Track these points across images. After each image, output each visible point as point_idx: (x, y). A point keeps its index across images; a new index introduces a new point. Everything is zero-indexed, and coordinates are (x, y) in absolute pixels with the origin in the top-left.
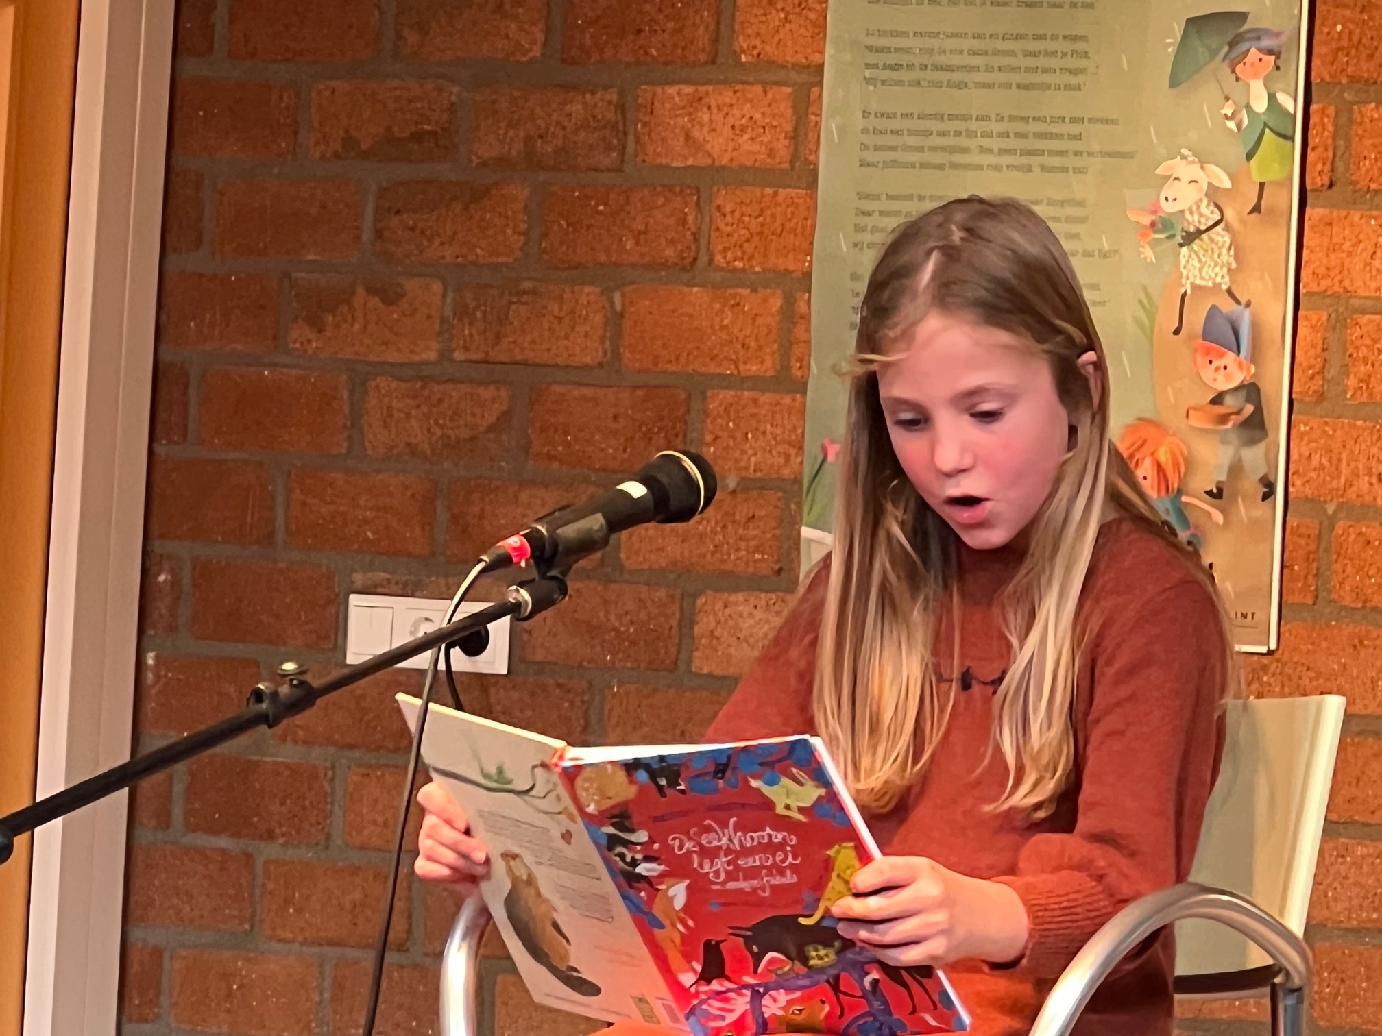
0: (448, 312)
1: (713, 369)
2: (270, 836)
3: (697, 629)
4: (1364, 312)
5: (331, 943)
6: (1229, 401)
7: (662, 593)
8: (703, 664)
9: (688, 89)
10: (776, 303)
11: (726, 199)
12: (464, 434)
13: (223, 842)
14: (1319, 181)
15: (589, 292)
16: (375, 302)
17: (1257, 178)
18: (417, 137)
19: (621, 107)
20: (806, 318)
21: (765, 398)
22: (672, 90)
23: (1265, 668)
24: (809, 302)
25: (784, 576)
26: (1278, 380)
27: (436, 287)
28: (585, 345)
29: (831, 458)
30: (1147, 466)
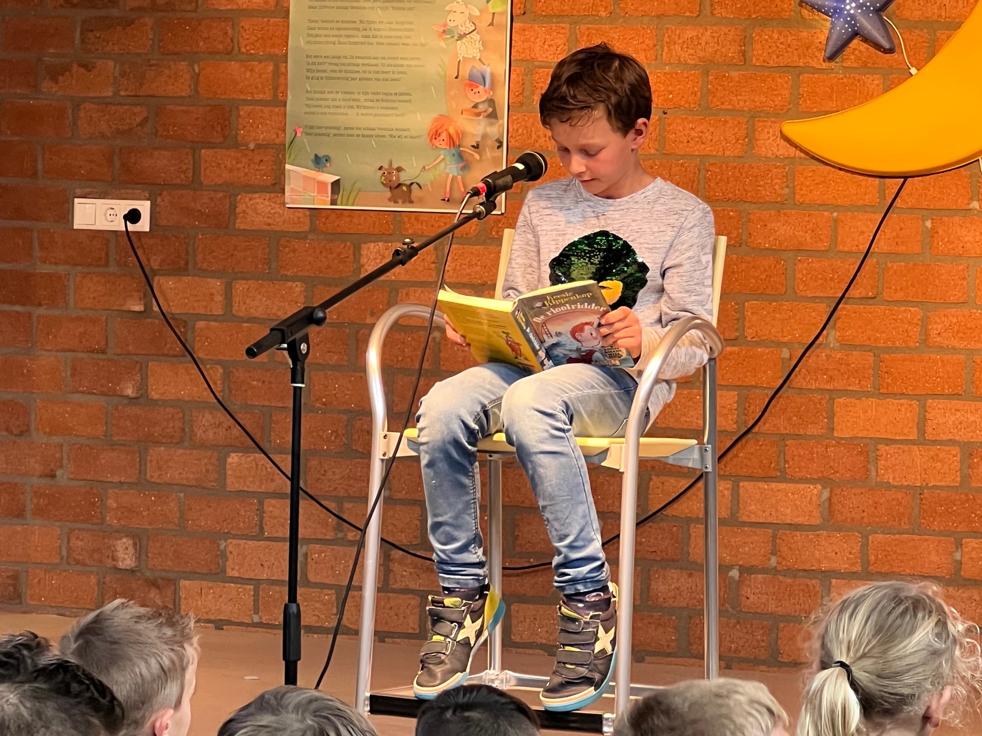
0: (117, 74)
1: (242, 97)
2: (40, 305)
3: (238, 210)
4: (541, 67)
5: (69, 351)
6: (481, 107)
7: (221, 195)
8: (240, 225)
10: (270, 68)
11: (246, 23)
12: (126, 127)
13: (18, 308)
14: (519, 12)
15: (183, 65)
16: (82, 70)
17: (491, 10)
20: (286, 74)
21: (267, 110)
23: (499, 221)
24: (286, 67)
25: (277, 186)
26: (503, 98)
27: (111, 63)
28: (182, 88)
29: (299, 134)
30: (444, 135)
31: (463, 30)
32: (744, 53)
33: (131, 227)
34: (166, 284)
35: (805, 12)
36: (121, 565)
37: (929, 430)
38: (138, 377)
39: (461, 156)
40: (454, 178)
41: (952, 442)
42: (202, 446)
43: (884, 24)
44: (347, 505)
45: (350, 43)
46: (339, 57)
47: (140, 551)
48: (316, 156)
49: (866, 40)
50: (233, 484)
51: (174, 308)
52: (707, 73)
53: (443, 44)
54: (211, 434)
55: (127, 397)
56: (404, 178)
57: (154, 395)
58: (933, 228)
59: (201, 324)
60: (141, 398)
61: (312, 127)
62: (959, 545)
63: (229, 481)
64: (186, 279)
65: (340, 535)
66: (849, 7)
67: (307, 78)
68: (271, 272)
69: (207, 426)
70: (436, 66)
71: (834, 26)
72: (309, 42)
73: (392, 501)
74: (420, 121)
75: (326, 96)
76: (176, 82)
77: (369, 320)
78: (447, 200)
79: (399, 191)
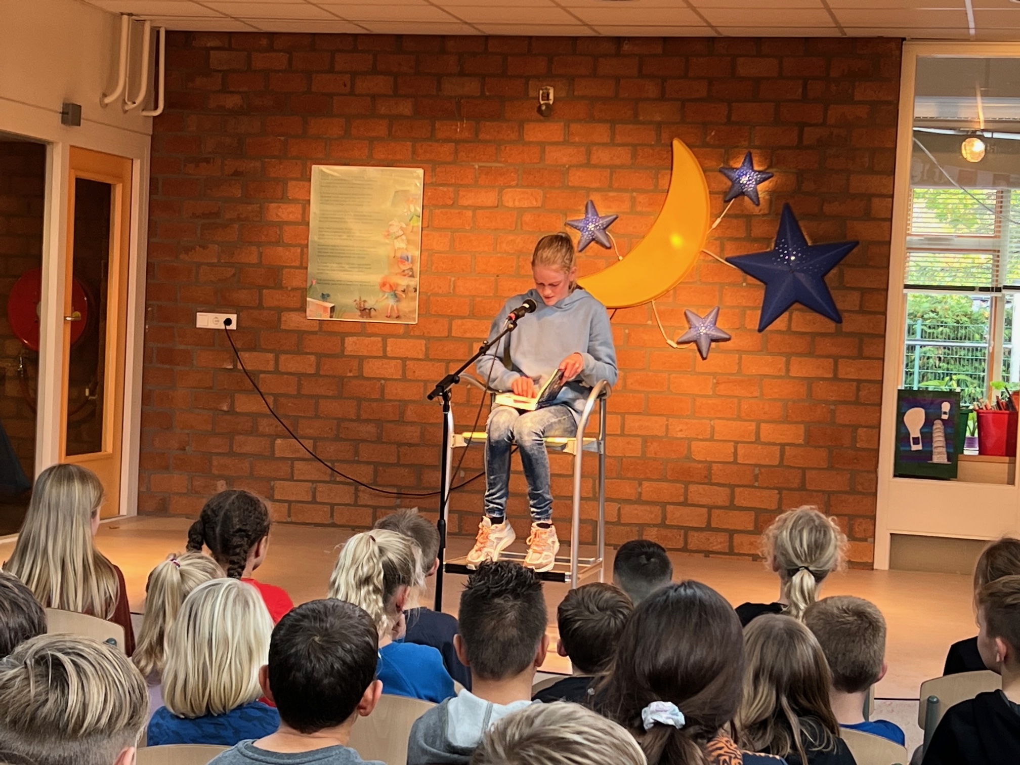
0: (219, 252)
1: (284, 264)
2: (178, 365)
3: (282, 320)
4: (436, 253)
5: (194, 388)
6: (406, 272)
7: (273, 312)
8: (283, 327)
9: (276, 204)
10: (299, 250)
11: (286, 228)
12: (224, 278)
13: (166, 366)
14: (425, 226)
15: (254, 248)
16: (201, 249)
17: (412, 225)
18: (210, 213)
19: (261, 208)
20: (307, 254)
21: (298, 271)
22: (273, 204)
23: (415, 327)
24: (308, 250)
25: (303, 309)
26: (417, 267)
27: (217, 246)
28: (254, 259)
29: (314, 283)
30: (388, 286)
31: (398, 234)
33: (228, 328)
34: (244, 355)
37: (626, 429)
38: (230, 401)
39: (396, 295)
40: (392, 307)
41: (638, 436)
42: (263, 435)
43: (607, 235)
44: (336, 464)
45: (341, 239)
46: (335, 246)
48: (323, 294)
49: (599, 242)
50: (278, 454)
51: (248, 368)
53: (387, 241)
54: (267, 430)
55: (224, 411)
56: (368, 306)
57: (238, 410)
58: (629, 333)
59: (262, 376)
60: (232, 412)
61: (321, 280)
62: (640, 485)
63: (276, 452)
64: (256, 353)
65: (333, 479)
66: (591, 227)
67: (319, 256)
68: (299, 351)
69: (266, 425)
70: (384, 251)
71: (583, 236)
72: (319, 238)
73: (358, 462)
74: (376, 278)
75: (328, 264)
76: (250, 256)
77: (349, 374)
78: (389, 317)
79: (365, 311)
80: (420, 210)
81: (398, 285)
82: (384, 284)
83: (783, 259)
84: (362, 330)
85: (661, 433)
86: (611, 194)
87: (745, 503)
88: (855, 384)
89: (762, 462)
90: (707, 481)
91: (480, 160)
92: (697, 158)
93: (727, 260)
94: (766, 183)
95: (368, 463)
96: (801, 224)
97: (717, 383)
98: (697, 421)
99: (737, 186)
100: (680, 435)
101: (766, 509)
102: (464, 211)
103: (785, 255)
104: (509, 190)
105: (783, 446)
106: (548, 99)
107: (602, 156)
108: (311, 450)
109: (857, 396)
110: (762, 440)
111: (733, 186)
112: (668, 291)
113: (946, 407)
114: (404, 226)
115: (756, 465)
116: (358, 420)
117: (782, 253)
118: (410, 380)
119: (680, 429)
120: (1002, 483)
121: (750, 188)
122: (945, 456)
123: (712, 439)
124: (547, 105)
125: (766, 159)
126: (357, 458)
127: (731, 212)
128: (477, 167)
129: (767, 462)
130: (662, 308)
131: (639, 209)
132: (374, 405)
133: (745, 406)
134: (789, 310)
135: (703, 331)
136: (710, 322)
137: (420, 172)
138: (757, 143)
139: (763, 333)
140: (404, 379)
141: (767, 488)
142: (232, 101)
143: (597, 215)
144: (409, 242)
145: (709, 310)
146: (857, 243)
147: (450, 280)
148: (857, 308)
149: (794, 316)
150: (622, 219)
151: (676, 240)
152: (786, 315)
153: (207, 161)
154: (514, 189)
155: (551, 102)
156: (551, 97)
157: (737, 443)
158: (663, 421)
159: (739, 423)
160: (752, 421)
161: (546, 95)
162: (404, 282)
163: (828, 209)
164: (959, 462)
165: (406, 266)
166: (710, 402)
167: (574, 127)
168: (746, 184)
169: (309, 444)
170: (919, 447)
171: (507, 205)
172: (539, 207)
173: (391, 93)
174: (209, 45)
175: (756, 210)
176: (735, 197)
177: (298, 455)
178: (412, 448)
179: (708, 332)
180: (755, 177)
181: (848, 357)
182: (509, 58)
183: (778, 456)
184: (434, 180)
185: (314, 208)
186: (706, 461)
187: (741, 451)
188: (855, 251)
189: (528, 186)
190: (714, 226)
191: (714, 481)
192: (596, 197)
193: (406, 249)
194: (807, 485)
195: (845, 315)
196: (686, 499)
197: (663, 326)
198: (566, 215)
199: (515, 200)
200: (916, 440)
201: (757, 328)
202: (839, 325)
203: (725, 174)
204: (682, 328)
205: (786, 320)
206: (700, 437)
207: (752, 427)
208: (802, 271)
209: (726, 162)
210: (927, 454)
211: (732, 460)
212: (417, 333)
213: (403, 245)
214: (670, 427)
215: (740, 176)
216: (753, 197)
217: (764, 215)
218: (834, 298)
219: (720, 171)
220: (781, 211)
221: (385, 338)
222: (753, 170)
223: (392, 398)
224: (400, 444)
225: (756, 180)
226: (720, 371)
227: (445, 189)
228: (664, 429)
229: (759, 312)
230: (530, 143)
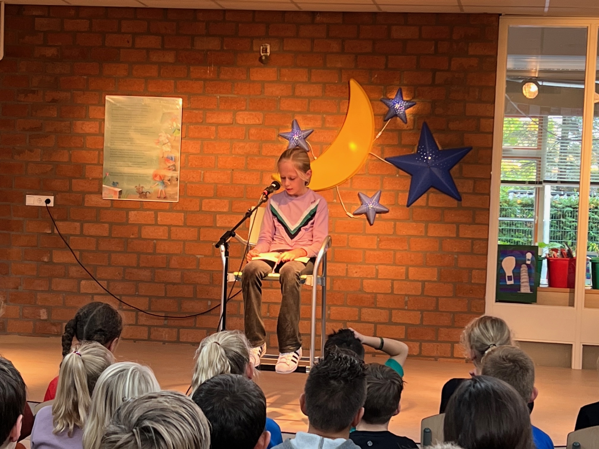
0: (42, 154)
1: (88, 162)
2: (13, 230)
3: (85, 200)
4: (191, 155)
5: (24, 246)
6: (171, 167)
7: (79, 195)
8: (86, 205)
9: (81, 122)
10: (97, 153)
11: (88, 138)
12: (45, 172)
13: (5, 232)
14: (184, 137)
15: (66, 151)
16: (29, 152)
17: (175, 136)
18: (35, 128)
19: (70, 124)
20: (103, 155)
21: (96, 167)
22: (79, 122)
23: (177, 204)
24: (103, 153)
25: (100, 192)
26: (178, 164)
27: (40, 150)
28: (65, 159)
29: (107, 175)
30: (158, 176)
31: (165, 142)
32: (259, 151)
33: (48, 205)
34: (59, 224)
35: (280, 139)
36: (42, 318)
38: (49, 255)
39: (164, 183)
40: (161, 191)
42: (72, 278)
43: (306, 143)
44: (123, 297)
45: (126, 145)
46: (122, 150)
47: (49, 314)
48: (113, 182)
50: (83, 290)
51: (62, 232)
52: (247, 158)
53: (158, 147)
54: (75, 275)
55: (45, 262)
56: (144, 190)
57: (55, 261)
59: (71, 238)
60: (50, 262)
61: (112, 173)
63: (81, 290)
64: (67, 223)
66: (296, 137)
67: (111, 156)
68: (97, 221)
69: (74, 271)
70: (155, 153)
71: (290, 143)
72: (111, 145)
73: (139, 296)
74: (150, 171)
75: (117, 162)
76: (63, 157)
77: (132, 236)
78: (159, 198)
79: (142, 194)
80: (180, 126)
81: (165, 176)
82: (155, 176)
83: (423, 159)
84: (140, 207)
85: (343, 274)
86: (309, 116)
87: (399, 321)
88: (470, 241)
89: (409, 293)
90: (373, 306)
91: (220, 93)
92: (366, 92)
93: (386, 159)
94: (411, 109)
95: (146, 296)
96: (434, 135)
97: (380, 241)
98: (367, 266)
99: (392, 111)
100: (355, 275)
101: (413, 324)
102: (210, 127)
103: (424, 156)
104: (240, 112)
105: (424, 282)
106: (266, 52)
107: (303, 90)
108: (106, 288)
109: (472, 249)
110: (410, 278)
111: (389, 111)
112: (347, 180)
113: (529, 256)
114: (169, 136)
115: (406, 295)
116: (138, 267)
117: (423, 155)
118: (174, 240)
119: (355, 272)
120: (565, 305)
121: (401, 112)
122: (529, 288)
123: (376, 278)
124: (266, 56)
125: (412, 92)
126: (137, 293)
127: (387, 128)
128: (218, 97)
129: (413, 293)
130: (344, 191)
131: (328, 125)
132: (150, 256)
133: (398, 256)
134: (427, 192)
135: (371, 206)
136: (375, 200)
137: (180, 101)
138: (405, 82)
139: (410, 207)
140: (169, 239)
141: (414, 310)
142: (50, 52)
143: (300, 130)
144: (172, 147)
145: (374, 193)
146: (470, 149)
147: (201, 173)
148: (471, 191)
149: (430, 196)
150: (316, 133)
151: (353, 146)
152: (425, 196)
153: (33, 92)
154: (244, 112)
155: (268, 54)
156: (268, 51)
157: (393, 280)
158: (343, 266)
159: (394, 267)
160: (403, 266)
161: (265, 49)
162: (170, 174)
163: (452, 126)
164: (538, 292)
165: (171, 163)
166: (375, 253)
167: (285, 71)
168: (398, 109)
169: (104, 283)
170: (512, 282)
171: (239, 122)
172: (260, 124)
173: (160, 47)
174: (34, 14)
175: (405, 127)
176: (391, 118)
177: (96, 291)
178: (175, 286)
179: (374, 207)
180: (404, 105)
181: (466, 224)
182: (240, 25)
183: (421, 289)
184: (189, 106)
185: (107, 125)
186: (373, 293)
187: (396, 286)
188: (470, 153)
189: (254, 110)
190: (377, 137)
191: (378, 306)
192: (298, 118)
193: (171, 152)
194: (440, 308)
195: (464, 196)
196: (360, 318)
197: (344, 203)
198: (279, 130)
199: (244, 119)
200: (510, 278)
201: (406, 204)
202: (460, 202)
203: (384, 103)
204: (357, 204)
205: (425, 199)
206: (369, 277)
207: (403, 270)
208: (436, 166)
209: (385, 95)
210: (517, 287)
211: (390, 292)
212: (178, 208)
213: (168, 149)
214: (349, 270)
215: (394, 104)
216: (403, 118)
217: (410, 130)
218: (457, 185)
219: (381, 101)
220: (421, 128)
221: (156, 212)
222: (403, 100)
223: (161, 252)
224: (167, 283)
225: (405, 107)
226: (382, 233)
227: (197, 112)
228: (345, 272)
229: (407, 194)
230: (254, 82)
